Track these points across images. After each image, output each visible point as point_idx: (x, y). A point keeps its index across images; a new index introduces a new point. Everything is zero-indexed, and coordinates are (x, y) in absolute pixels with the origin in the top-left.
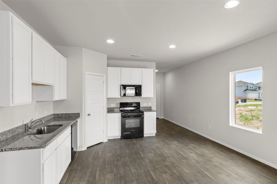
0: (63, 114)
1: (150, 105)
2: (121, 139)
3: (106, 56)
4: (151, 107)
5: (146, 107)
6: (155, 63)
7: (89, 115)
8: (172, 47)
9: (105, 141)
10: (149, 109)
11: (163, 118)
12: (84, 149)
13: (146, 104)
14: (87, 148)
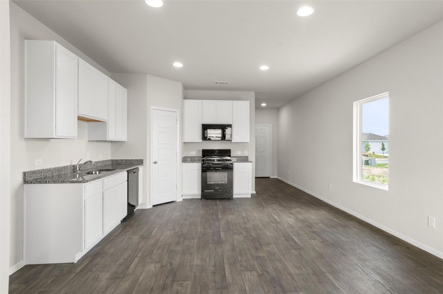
0: (122, 160)
1: (246, 154)
2: (201, 199)
3: (180, 85)
4: (247, 157)
5: (240, 157)
6: (254, 92)
7: (155, 163)
8: (264, 68)
9: (179, 199)
10: (245, 159)
11: (276, 177)
12: (149, 206)
13: (240, 152)
14: (154, 206)
